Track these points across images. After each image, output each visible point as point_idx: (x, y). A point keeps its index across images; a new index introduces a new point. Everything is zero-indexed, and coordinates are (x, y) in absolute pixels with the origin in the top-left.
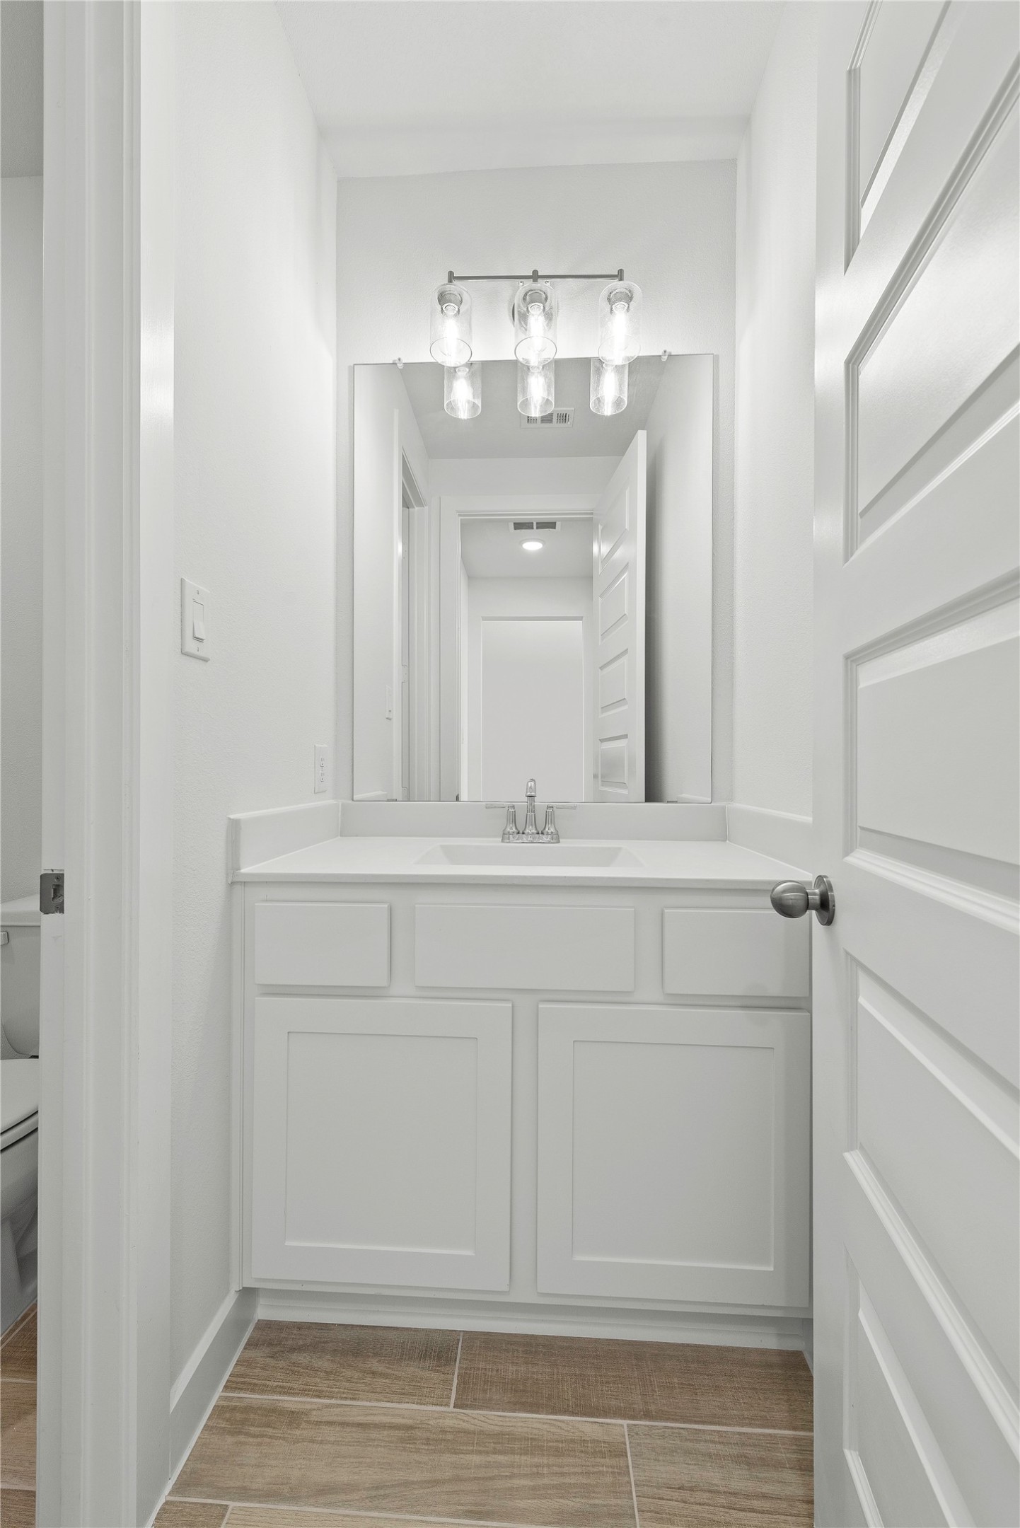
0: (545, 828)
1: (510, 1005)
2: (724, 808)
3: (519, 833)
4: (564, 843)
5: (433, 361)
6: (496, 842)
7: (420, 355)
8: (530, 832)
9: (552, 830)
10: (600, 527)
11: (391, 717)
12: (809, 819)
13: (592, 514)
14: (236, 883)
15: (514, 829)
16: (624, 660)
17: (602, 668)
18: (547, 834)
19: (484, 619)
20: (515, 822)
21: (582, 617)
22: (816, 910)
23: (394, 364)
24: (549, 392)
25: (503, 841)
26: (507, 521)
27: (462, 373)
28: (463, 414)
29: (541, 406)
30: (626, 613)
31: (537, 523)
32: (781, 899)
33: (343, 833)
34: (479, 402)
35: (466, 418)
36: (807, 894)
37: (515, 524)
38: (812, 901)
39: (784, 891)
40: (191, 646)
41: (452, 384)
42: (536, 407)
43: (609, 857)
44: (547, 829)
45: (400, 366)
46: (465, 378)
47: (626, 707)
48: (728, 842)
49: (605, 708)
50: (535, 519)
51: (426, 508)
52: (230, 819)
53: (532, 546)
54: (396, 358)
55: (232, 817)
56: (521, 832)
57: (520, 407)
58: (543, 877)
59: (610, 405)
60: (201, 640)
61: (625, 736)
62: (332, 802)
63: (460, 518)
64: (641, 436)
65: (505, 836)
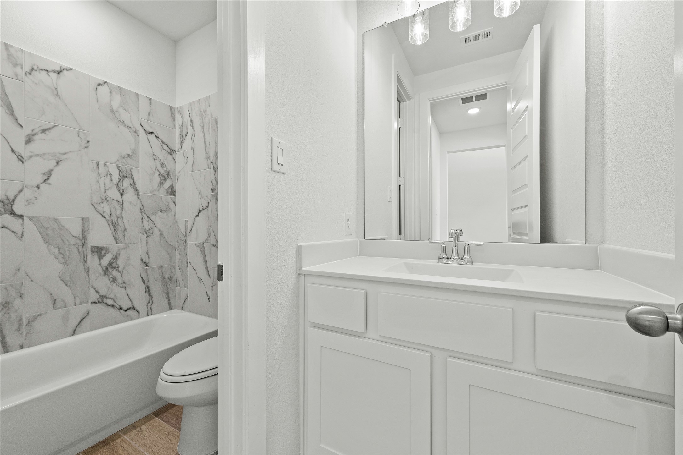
0: (464, 256)
1: (429, 355)
2: (596, 248)
3: (448, 258)
4: (476, 265)
5: (404, 17)
6: (435, 262)
7: (395, 17)
8: (455, 258)
9: (468, 257)
10: (511, 90)
11: (391, 201)
12: (672, 256)
13: (506, 84)
14: (300, 274)
15: (445, 256)
16: (526, 162)
17: (512, 169)
18: (465, 259)
19: (448, 152)
20: (445, 252)
21: (505, 145)
22: (678, 332)
23: (383, 25)
24: (468, 14)
25: (438, 262)
26: (457, 98)
27: (419, 19)
28: (419, 41)
29: (464, 24)
30: (527, 134)
31: (475, 96)
32: (636, 319)
33: (360, 255)
34: (428, 33)
35: (421, 43)
36: (667, 318)
37: (462, 99)
38: (672, 325)
39: (640, 313)
40: (276, 167)
41: (413, 27)
42: (460, 25)
43: (504, 276)
44: (465, 257)
45: (386, 26)
46: (421, 22)
47: (527, 189)
48: (600, 270)
49: (514, 191)
50: (473, 94)
51: (413, 100)
52: (298, 245)
53: (473, 111)
54: (384, 23)
55: (299, 244)
56: (449, 258)
57: (451, 28)
58: (449, 284)
59: (508, 10)
60: (281, 165)
61: (527, 206)
62: (356, 239)
63: (430, 102)
64: (537, 28)
65: (440, 260)
